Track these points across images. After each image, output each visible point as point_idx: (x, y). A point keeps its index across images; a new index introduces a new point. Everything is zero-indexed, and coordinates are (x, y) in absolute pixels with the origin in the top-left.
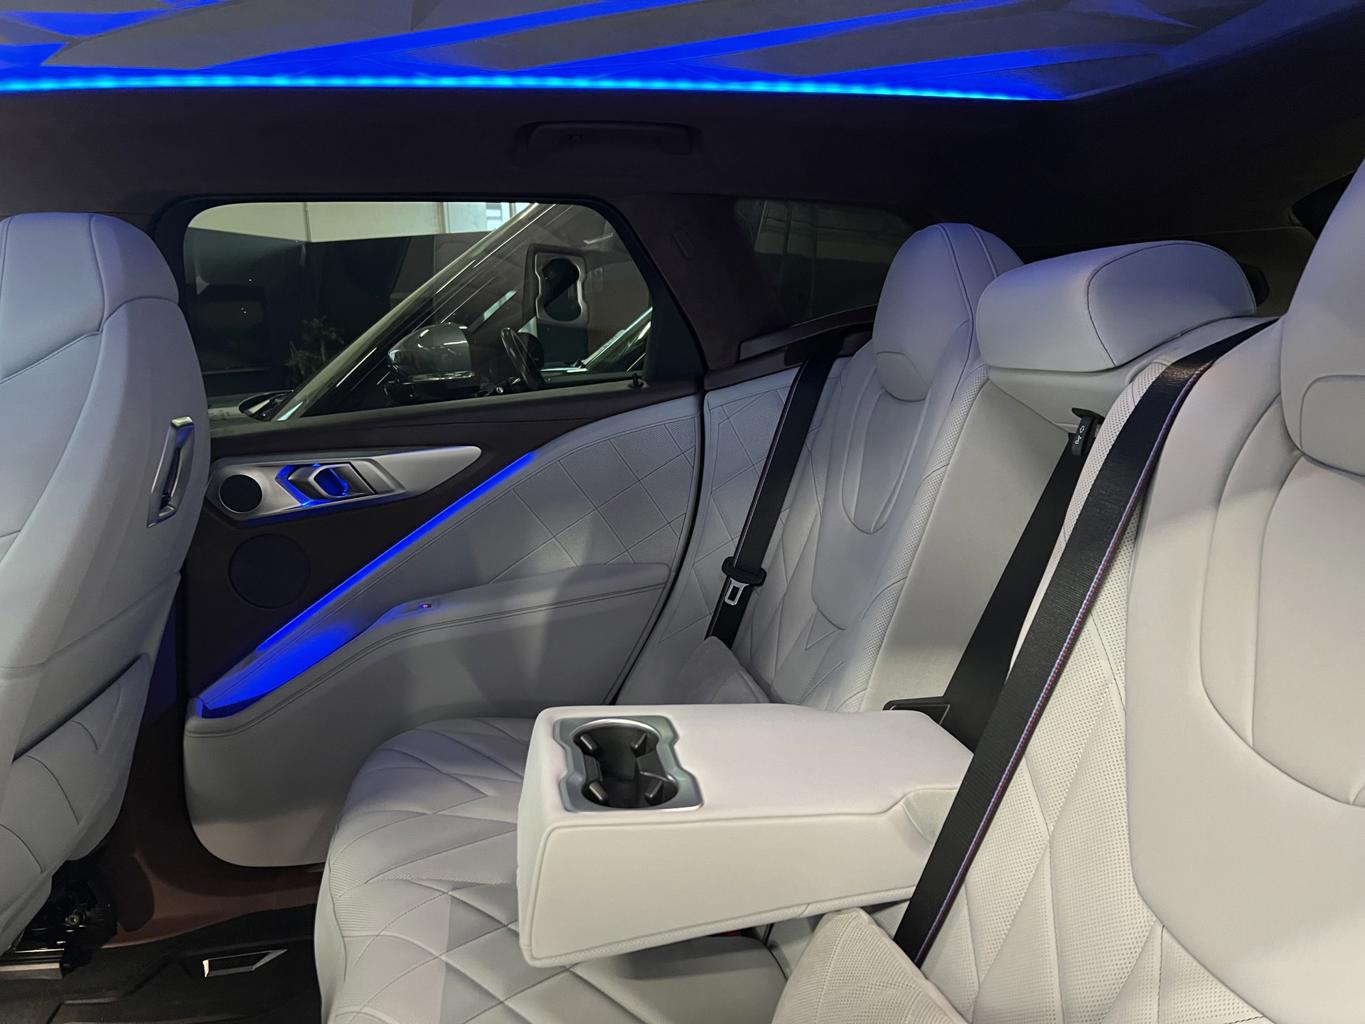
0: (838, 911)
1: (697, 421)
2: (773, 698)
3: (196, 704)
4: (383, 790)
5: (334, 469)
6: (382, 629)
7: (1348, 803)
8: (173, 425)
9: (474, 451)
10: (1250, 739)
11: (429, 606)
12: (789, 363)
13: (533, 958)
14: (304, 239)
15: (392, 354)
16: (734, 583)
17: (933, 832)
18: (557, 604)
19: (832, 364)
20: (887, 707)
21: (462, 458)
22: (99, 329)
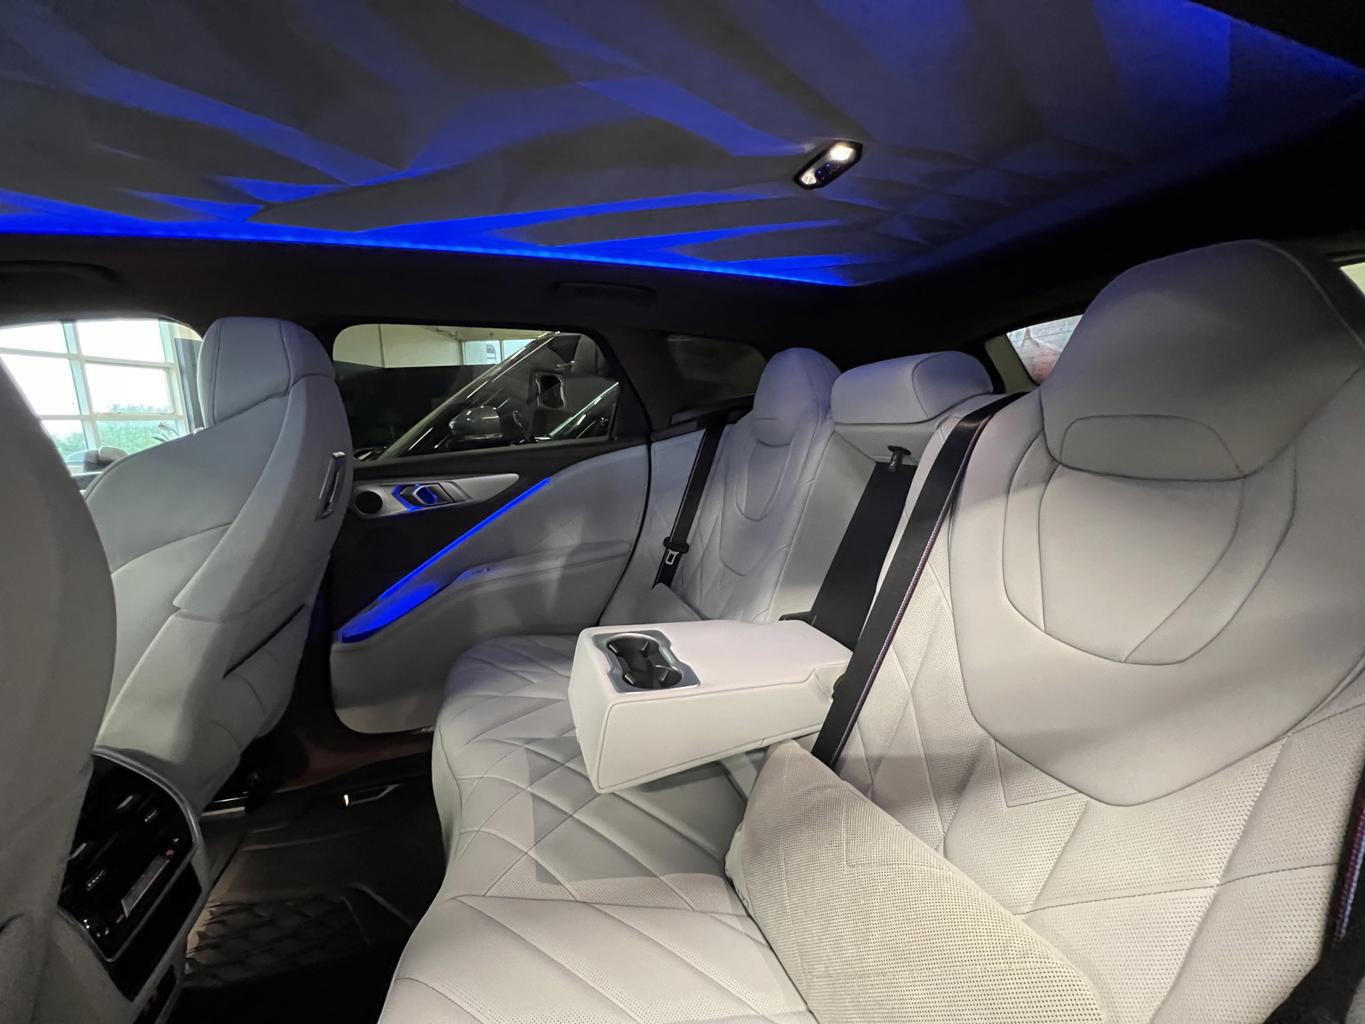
0: (781, 742)
1: (646, 459)
2: (704, 618)
3: (340, 633)
4: (469, 683)
5: (430, 488)
6: (458, 584)
7: (1120, 662)
8: (334, 457)
9: (514, 476)
10: (1043, 628)
11: (488, 570)
12: (699, 428)
13: (599, 788)
14: (380, 365)
15: (451, 424)
16: (671, 552)
17: (829, 691)
18: (566, 567)
19: (723, 428)
20: (781, 619)
21: (509, 479)
22: (286, 392)
